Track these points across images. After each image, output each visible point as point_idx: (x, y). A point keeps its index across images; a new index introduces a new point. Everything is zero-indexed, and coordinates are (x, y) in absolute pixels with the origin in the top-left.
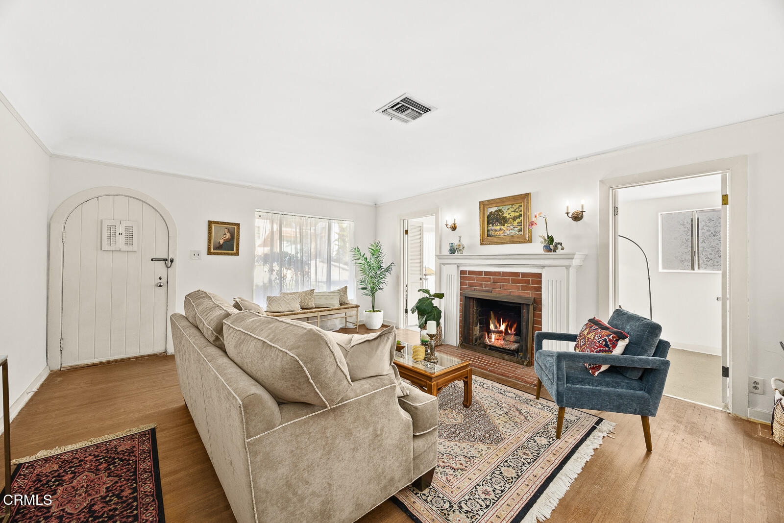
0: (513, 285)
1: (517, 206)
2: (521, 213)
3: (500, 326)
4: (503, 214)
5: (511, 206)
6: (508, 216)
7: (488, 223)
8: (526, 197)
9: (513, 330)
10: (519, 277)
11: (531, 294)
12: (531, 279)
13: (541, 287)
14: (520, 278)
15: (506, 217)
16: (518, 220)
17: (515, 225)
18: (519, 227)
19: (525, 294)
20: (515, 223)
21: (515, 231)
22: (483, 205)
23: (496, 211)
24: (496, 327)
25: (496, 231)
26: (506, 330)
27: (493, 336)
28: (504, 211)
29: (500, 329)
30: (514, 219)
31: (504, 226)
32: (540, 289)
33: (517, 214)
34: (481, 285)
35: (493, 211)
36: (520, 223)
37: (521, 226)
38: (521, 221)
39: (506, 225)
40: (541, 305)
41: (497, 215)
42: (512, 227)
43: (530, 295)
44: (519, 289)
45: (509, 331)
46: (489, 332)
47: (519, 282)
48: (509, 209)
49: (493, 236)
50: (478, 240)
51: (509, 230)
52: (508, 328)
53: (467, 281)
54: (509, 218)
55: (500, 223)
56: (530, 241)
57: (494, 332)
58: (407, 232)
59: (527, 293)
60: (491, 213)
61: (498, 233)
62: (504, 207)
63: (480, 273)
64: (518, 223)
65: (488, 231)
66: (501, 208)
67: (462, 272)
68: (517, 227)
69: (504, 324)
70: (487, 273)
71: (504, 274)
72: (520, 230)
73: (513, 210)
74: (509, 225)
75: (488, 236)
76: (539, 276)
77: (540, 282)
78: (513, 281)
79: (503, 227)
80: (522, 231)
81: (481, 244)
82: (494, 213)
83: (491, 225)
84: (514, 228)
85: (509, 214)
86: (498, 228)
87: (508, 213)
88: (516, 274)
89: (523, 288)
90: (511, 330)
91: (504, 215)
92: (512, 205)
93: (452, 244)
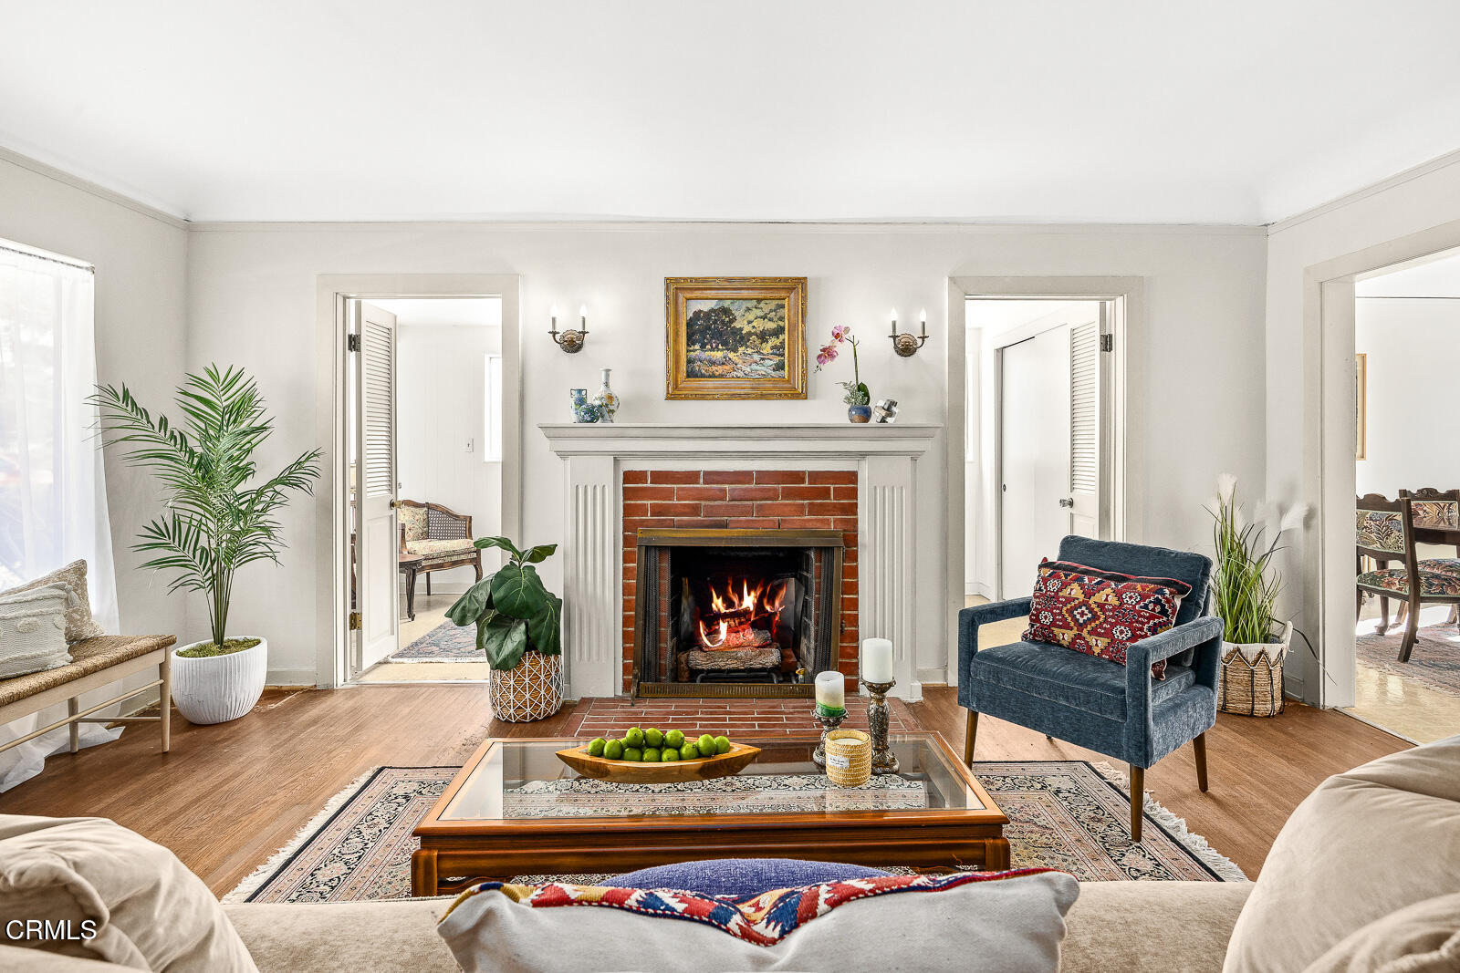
0: (786, 505)
1: (773, 304)
2: (781, 323)
3: (741, 598)
4: (732, 321)
5: (755, 302)
6: (747, 329)
7: (690, 341)
8: (796, 285)
9: (777, 604)
10: (803, 482)
11: (832, 523)
12: (832, 487)
13: (856, 504)
14: (806, 485)
15: (741, 329)
16: (773, 341)
17: (764, 352)
18: (777, 359)
19: (818, 525)
20: (767, 348)
21: (766, 368)
22: (677, 289)
23: (712, 310)
24: (729, 604)
25: (713, 363)
26: (759, 606)
27: (723, 626)
28: (737, 314)
29: (744, 606)
30: (763, 336)
31: (735, 350)
32: (853, 509)
33: (772, 325)
34: (695, 510)
35: (706, 309)
36: (778, 350)
37: (783, 355)
38: (783, 343)
39: (741, 350)
40: (856, 545)
41: (715, 322)
42: (757, 357)
43: (829, 524)
44: (802, 513)
45: (768, 608)
46: (712, 620)
47: (801, 494)
48: (748, 309)
49: (703, 376)
50: (659, 386)
51: (750, 363)
52: (765, 601)
53: (649, 502)
54: (750, 334)
55: (725, 343)
56: (802, 396)
57: (724, 617)
58: (354, 343)
59: (822, 521)
60: (697, 314)
61: (719, 370)
62: (737, 303)
63: (691, 477)
64: (772, 348)
65: (689, 361)
66: (727, 304)
67: (630, 477)
68: (770, 357)
69: (753, 594)
70: (711, 477)
71: (764, 476)
72: (780, 367)
73: (759, 313)
74: (750, 351)
75: (688, 376)
76: (852, 477)
77: (853, 493)
78: (788, 494)
79: (731, 355)
80: (783, 369)
81: (671, 397)
82: (708, 315)
83: (697, 347)
84: (763, 359)
85: (749, 322)
86: (718, 355)
87: (746, 321)
88: (797, 476)
89: (814, 510)
90: (772, 604)
91: (737, 325)
92: (759, 301)
93: (580, 391)
